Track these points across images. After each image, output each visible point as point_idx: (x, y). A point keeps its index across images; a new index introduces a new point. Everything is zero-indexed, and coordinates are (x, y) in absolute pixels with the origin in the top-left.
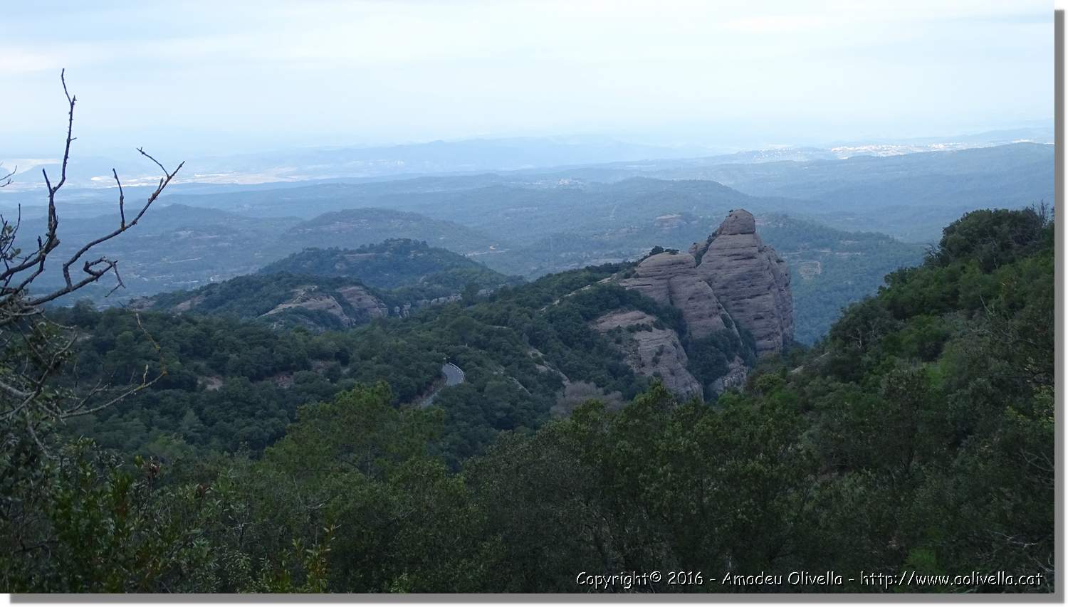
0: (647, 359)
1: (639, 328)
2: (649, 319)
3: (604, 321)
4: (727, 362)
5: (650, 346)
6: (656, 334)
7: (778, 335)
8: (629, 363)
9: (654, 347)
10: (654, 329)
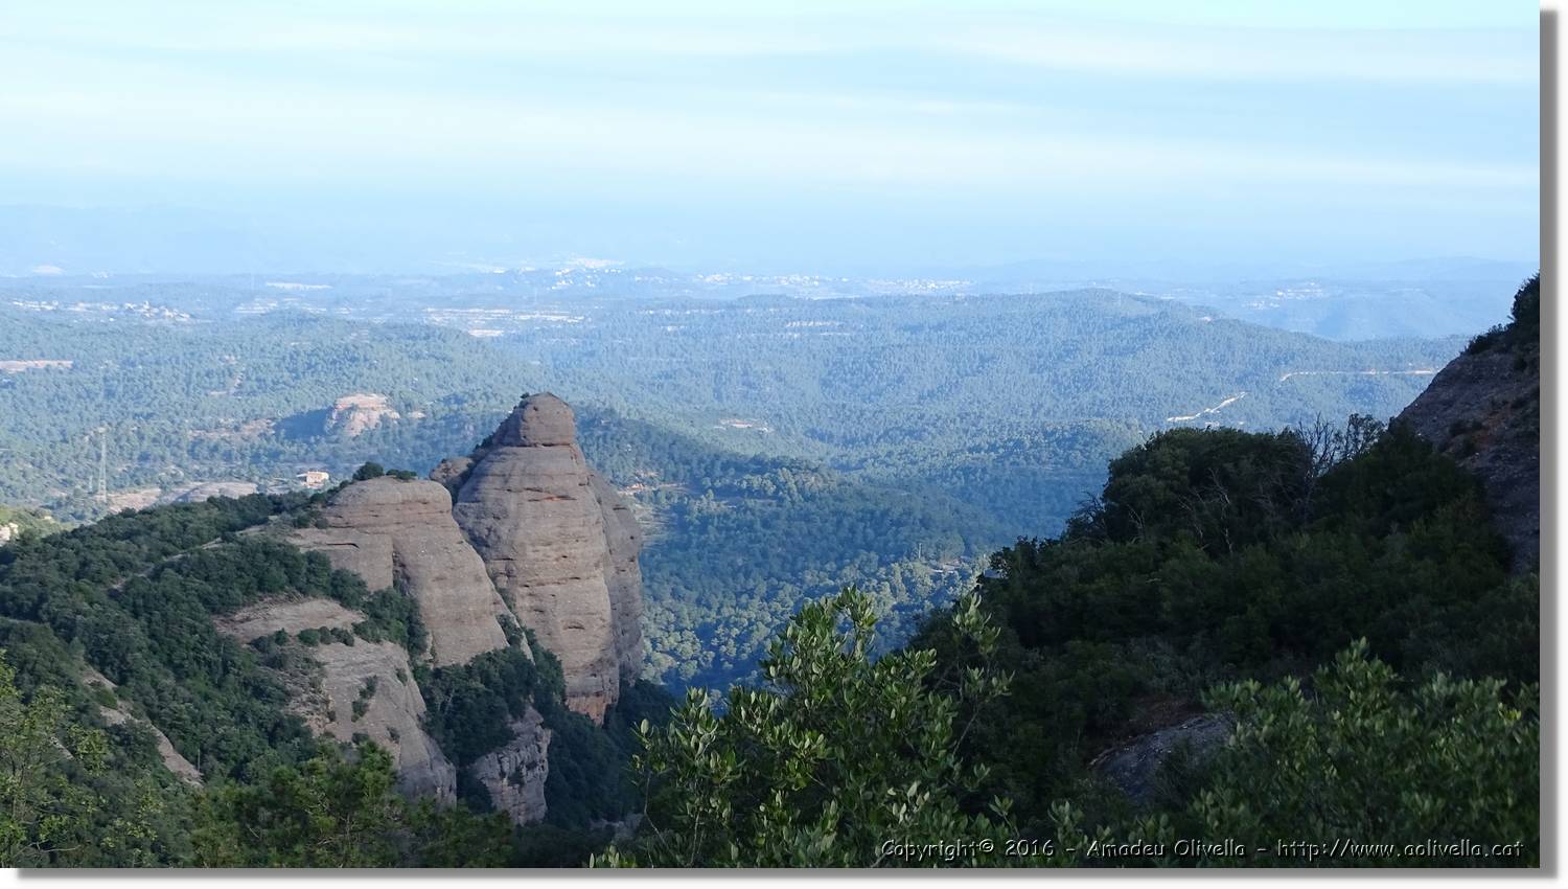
0: (342, 702)
1: (327, 636)
2: (346, 618)
3: (248, 619)
4: (509, 717)
5: (348, 679)
6: (362, 649)
7: (612, 665)
8: (302, 711)
9: (357, 680)
10: (358, 640)
